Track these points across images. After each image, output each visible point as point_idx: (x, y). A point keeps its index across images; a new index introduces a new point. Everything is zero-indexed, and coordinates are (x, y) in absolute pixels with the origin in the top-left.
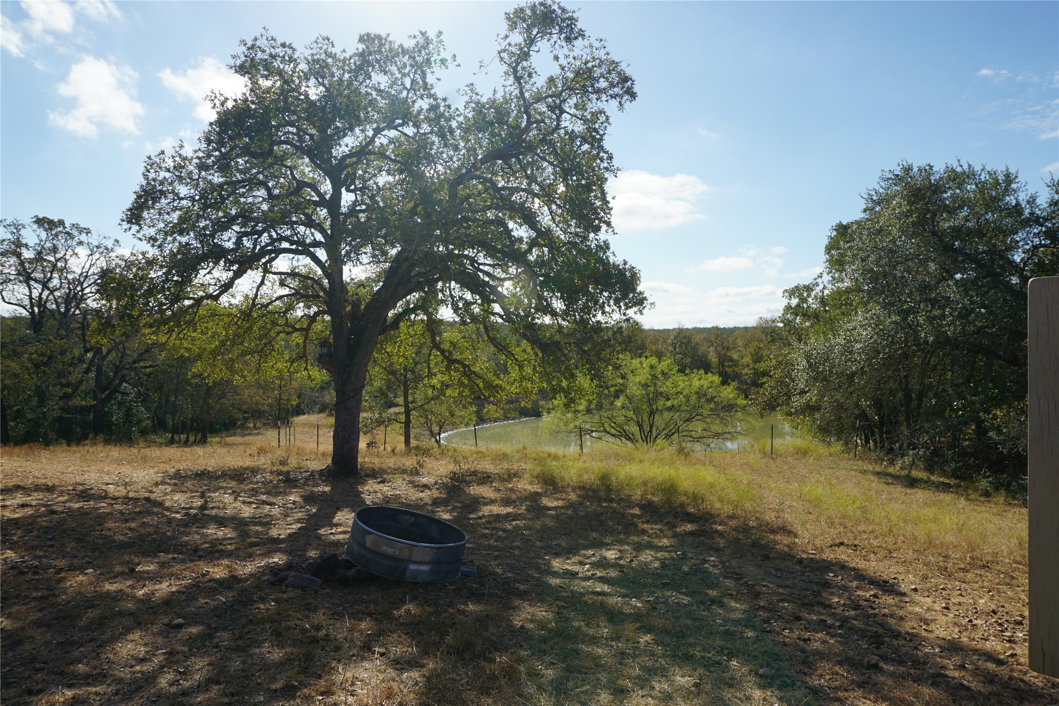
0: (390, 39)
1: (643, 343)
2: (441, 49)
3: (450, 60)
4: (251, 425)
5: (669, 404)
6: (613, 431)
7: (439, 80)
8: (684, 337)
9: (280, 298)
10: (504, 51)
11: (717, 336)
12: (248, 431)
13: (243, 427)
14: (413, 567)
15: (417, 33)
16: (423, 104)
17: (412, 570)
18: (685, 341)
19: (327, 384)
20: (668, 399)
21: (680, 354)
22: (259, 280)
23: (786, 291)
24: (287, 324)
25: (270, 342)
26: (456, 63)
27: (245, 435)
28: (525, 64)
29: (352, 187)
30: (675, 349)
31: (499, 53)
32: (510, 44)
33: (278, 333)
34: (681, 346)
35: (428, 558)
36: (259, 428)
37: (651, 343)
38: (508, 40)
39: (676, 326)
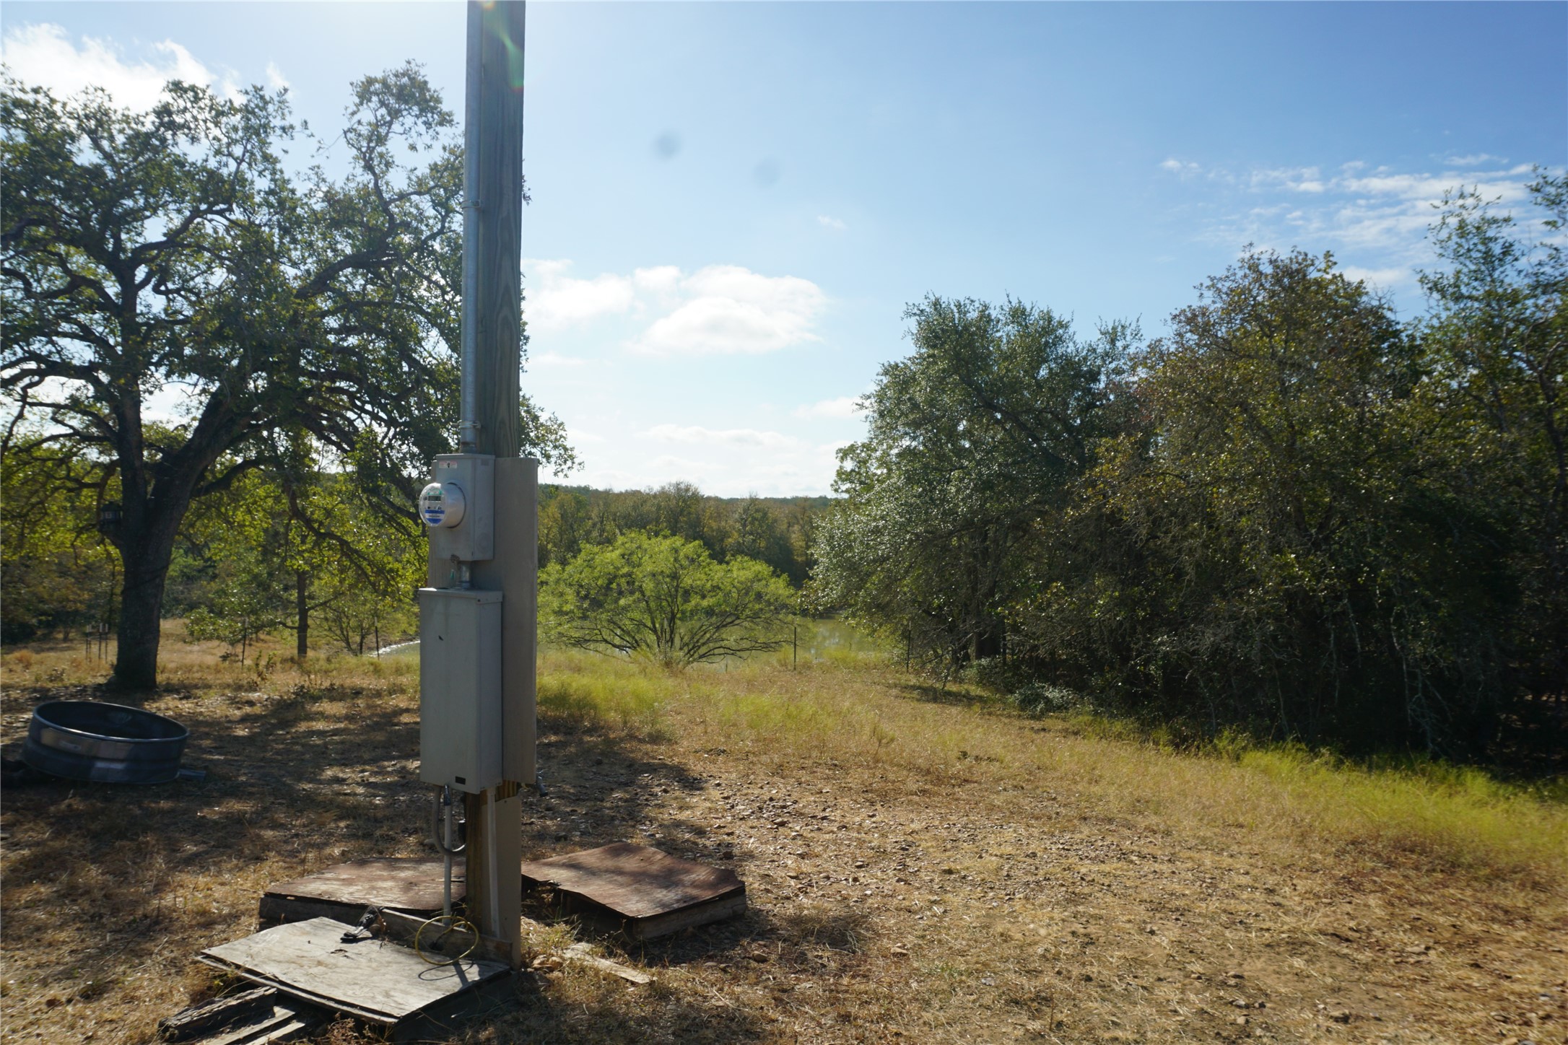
0: (209, 92)
1: (698, 518)
2: (286, 111)
3: (298, 127)
4: (61, 636)
5: (705, 603)
6: (617, 641)
7: (286, 152)
8: (757, 511)
9: (54, 438)
10: (350, 130)
11: (804, 510)
12: (51, 645)
13: (46, 638)
14: (100, 765)
15: (250, 89)
16: (263, 184)
17: (100, 769)
18: (758, 515)
19: (199, 571)
20: (704, 597)
21: (751, 534)
22: (15, 412)
23: (840, 450)
24: (68, 477)
25: (42, 502)
26: (308, 132)
27: (43, 650)
28: (379, 149)
29: (163, 288)
30: (744, 526)
31: (345, 133)
32: (359, 122)
33: (56, 489)
34: (752, 523)
35: (122, 755)
36: (71, 641)
37: (710, 518)
38: (356, 118)
39: (746, 495)
